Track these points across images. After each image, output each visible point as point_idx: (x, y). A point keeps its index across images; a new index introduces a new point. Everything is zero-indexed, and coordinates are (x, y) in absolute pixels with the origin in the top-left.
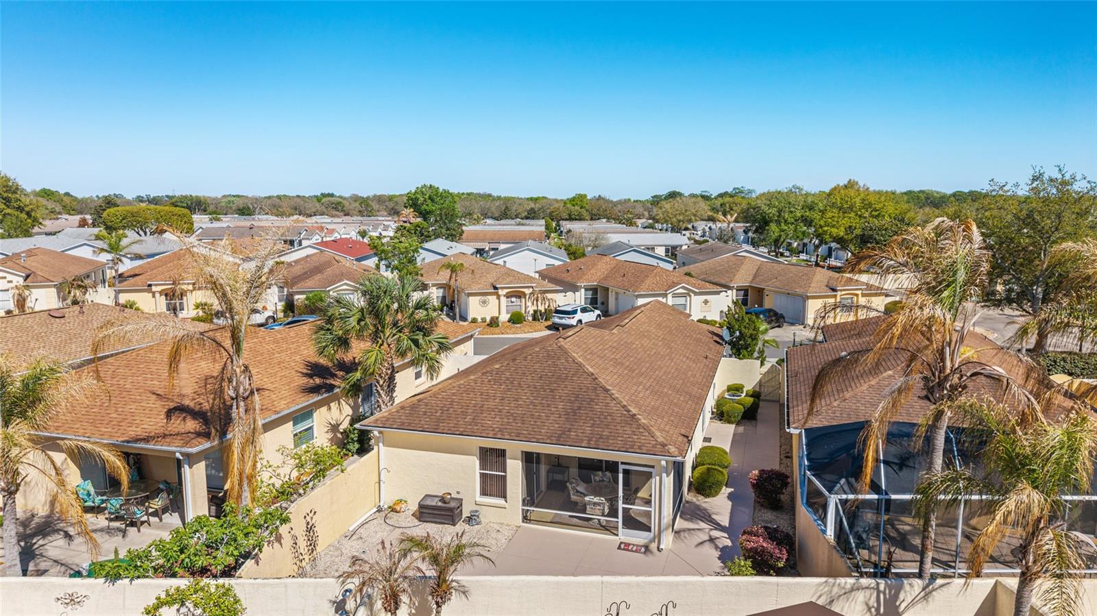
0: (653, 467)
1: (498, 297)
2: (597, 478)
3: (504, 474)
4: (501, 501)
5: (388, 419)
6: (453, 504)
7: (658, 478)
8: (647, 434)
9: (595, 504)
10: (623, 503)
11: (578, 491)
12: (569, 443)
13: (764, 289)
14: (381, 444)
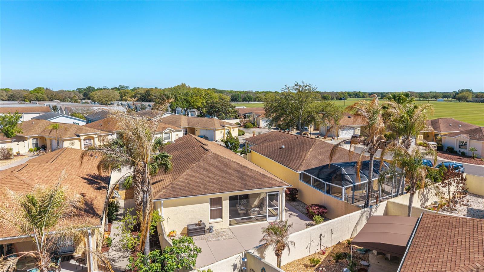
0: (279, 191)
1: (80, 140)
2: (243, 203)
3: (221, 208)
4: (220, 220)
5: (165, 195)
6: (203, 226)
7: (281, 195)
8: (273, 180)
9: (254, 211)
10: (268, 208)
11: (241, 209)
12: (251, 189)
13: (195, 128)
14: (162, 207)
